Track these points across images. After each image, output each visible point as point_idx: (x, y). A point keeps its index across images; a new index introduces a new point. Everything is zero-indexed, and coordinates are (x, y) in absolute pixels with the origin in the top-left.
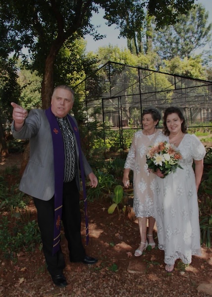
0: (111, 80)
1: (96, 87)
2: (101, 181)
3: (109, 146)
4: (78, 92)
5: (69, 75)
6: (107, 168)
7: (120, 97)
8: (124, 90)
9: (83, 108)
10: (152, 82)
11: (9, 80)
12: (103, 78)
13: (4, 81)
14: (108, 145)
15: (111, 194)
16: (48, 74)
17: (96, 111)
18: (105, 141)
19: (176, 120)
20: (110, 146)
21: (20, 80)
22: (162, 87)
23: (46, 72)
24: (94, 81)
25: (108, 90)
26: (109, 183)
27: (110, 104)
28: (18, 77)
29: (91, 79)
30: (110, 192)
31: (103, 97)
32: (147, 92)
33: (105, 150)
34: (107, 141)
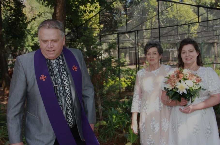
0: (128, 13)
1: (111, 21)
2: (115, 120)
3: (124, 85)
4: (91, 25)
5: (82, 7)
6: (122, 108)
7: (137, 31)
8: (142, 23)
9: (97, 43)
10: (174, 14)
11: (14, 10)
12: (119, 10)
13: (8, 10)
14: (123, 83)
15: (126, 133)
16: (60, 6)
17: (111, 46)
18: (120, 80)
19: (191, 52)
20: (126, 86)
21: (27, 10)
22: (186, 20)
23: (58, 4)
24: (109, 14)
25: (124, 24)
26: (123, 122)
27: (126, 39)
28: (24, 6)
29: (106, 12)
30: (124, 131)
31: (118, 32)
32: (168, 25)
33: (120, 90)
34: (122, 79)
